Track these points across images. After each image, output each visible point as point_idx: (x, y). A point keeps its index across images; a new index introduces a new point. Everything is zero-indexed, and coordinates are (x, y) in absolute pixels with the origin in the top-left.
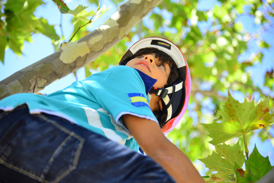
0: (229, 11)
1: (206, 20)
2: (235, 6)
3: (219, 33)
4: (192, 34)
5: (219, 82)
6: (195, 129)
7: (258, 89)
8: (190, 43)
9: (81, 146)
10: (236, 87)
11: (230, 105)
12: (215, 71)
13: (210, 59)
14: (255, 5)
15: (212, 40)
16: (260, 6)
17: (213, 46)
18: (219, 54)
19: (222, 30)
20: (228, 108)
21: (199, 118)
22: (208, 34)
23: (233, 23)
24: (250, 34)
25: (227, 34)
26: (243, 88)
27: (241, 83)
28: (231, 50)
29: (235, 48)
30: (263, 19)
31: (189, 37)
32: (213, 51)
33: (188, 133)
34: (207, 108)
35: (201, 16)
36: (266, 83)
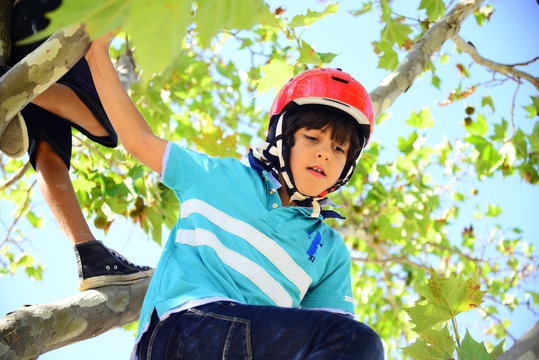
0: (415, 163)
1: (389, 176)
2: (420, 156)
3: (405, 189)
4: (375, 192)
5: (409, 244)
6: (386, 301)
7: (456, 251)
8: (374, 202)
9: (248, 330)
10: (430, 249)
11: (434, 283)
12: (404, 233)
13: (397, 220)
14: (444, 152)
15: (398, 197)
16: (449, 154)
17: (400, 205)
18: (408, 214)
19: (409, 185)
20: (432, 288)
21: (389, 287)
22: (392, 191)
23: (421, 176)
24: (442, 188)
25: (415, 189)
26: (438, 250)
27: (435, 245)
28: (421, 207)
29: (425, 205)
30: (455, 168)
31: (371, 196)
32: (400, 209)
33: (377, 306)
34: (397, 275)
35: (383, 170)
36: (464, 243)
